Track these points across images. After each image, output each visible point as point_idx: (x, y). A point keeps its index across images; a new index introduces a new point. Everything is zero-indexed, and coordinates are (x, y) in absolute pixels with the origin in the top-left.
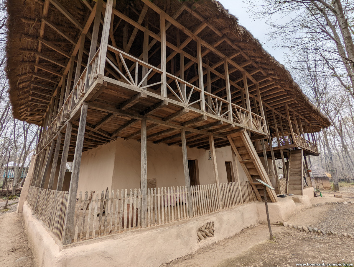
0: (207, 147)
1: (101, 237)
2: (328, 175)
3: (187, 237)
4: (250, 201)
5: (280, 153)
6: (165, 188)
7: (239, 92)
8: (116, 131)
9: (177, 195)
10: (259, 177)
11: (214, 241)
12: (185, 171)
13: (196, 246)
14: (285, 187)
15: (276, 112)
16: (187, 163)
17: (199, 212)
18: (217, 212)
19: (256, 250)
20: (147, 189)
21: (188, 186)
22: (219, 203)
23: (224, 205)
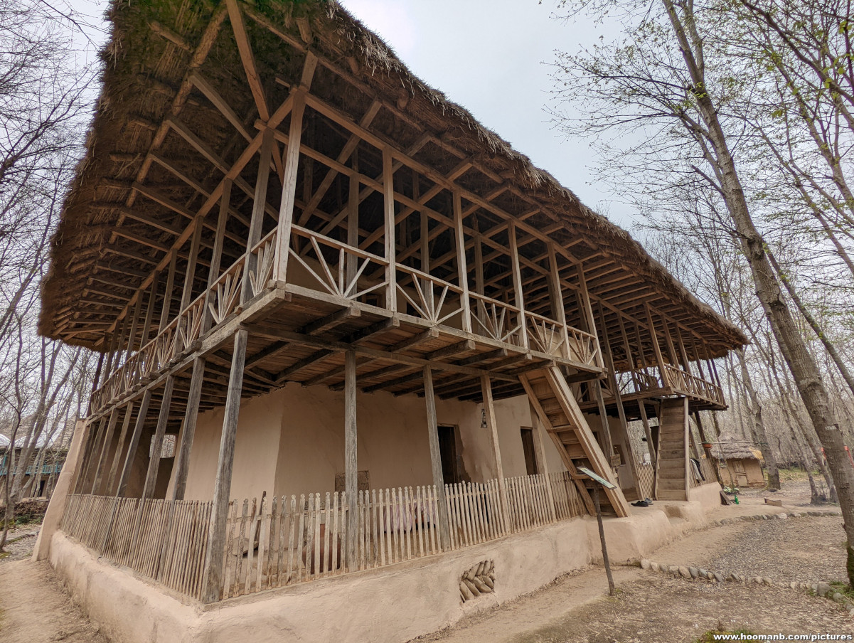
0: (478, 398)
1: (274, 590)
2: (757, 453)
3: (439, 593)
4: (572, 517)
5: (638, 407)
6: (394, 489)
7: (544, 279)
8: (286, 371)
9: (416, 504)
10: (588, 462)
11: (495, 602)
12: (432, 454)
13: (458, 612)
14: (650, 484)
15: (627, 316)
16: (436, 439)
17: (461, 539)
18: (500, 540)
19: (577, 615)
20: (358, 494)
21: (439, 484)
22: (504, 521)
23: (516, 524)
